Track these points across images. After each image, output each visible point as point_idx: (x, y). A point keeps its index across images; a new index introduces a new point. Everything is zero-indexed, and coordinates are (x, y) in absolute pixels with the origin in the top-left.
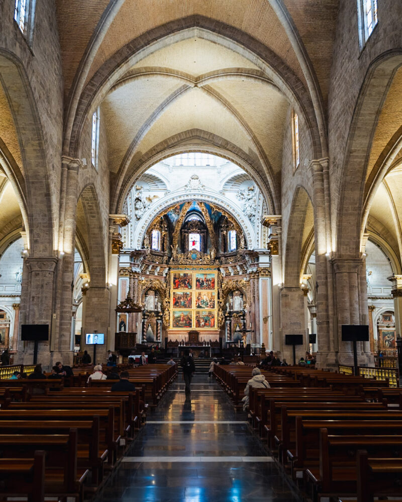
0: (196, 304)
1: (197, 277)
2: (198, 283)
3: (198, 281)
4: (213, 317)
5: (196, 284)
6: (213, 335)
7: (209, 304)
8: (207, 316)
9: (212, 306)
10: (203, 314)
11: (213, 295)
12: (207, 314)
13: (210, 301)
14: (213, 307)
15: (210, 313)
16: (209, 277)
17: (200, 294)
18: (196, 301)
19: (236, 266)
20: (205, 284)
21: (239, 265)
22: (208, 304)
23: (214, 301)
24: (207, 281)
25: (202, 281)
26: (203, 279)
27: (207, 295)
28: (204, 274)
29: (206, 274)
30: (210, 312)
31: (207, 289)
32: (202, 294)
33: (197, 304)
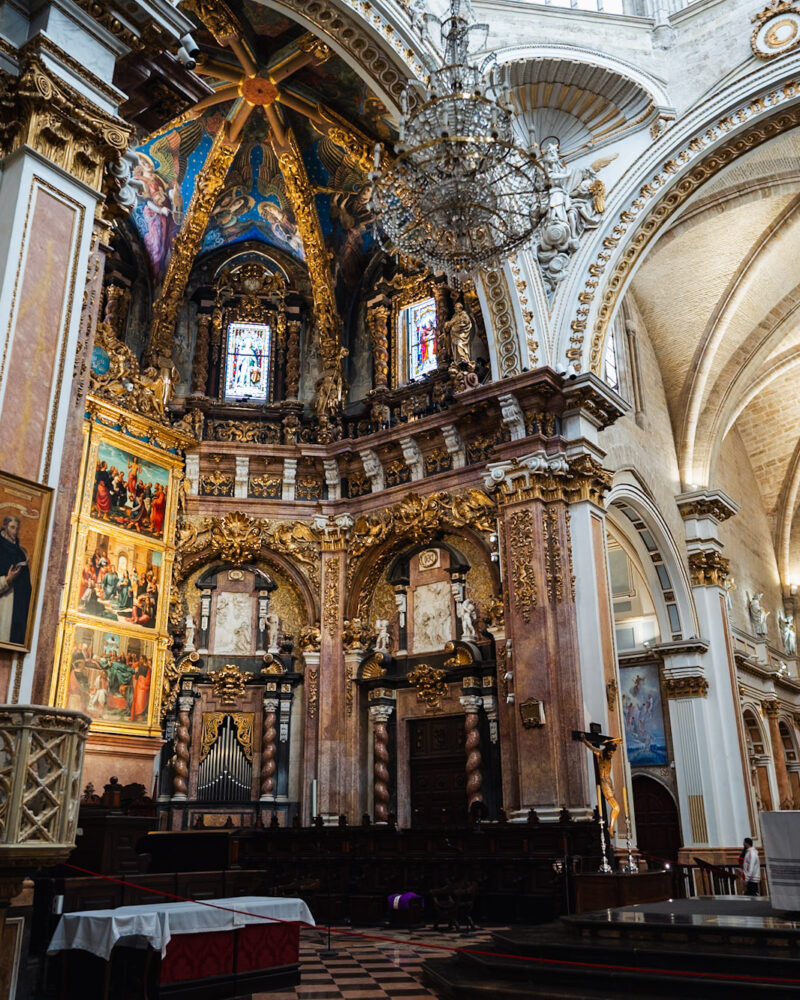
0: (84, 587)
1: (103, 458)
2: (101, 488)
3: (103, 476)
4: (146, 671)
5: (96, 491)
6: (131, 763)
7: (136, 601)
8: (123, 661)
9: (144, 617)
10: (108, 649)
11: (155, 563)
12: (122, 651)
13: (142, 590)
14: (150, 623)
15: (135, 649)
16: (147, 477)
17: (104, 543)
18: (85, 576)
19: (281, 461)
20: (129, 504)
21: (301, 461)
22: (129, 604)
23: (155, 595)
24: (140, 491)
25: (120, 484)
26: (126, 479)
27: (131, 555)
28: (131, 457)
29: (138, 461)
30: (138, 641)
31: (133, 528)
32: (115, 549)
33: (88, 591)
